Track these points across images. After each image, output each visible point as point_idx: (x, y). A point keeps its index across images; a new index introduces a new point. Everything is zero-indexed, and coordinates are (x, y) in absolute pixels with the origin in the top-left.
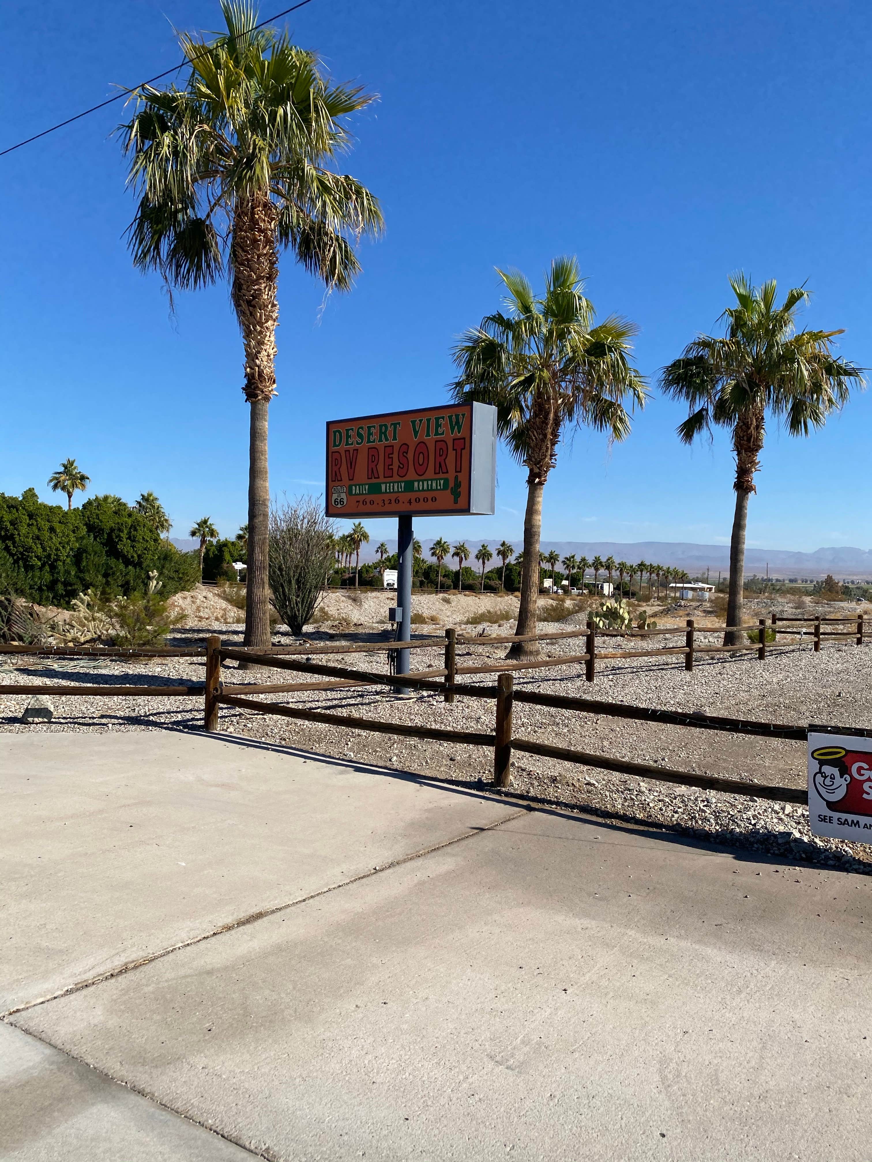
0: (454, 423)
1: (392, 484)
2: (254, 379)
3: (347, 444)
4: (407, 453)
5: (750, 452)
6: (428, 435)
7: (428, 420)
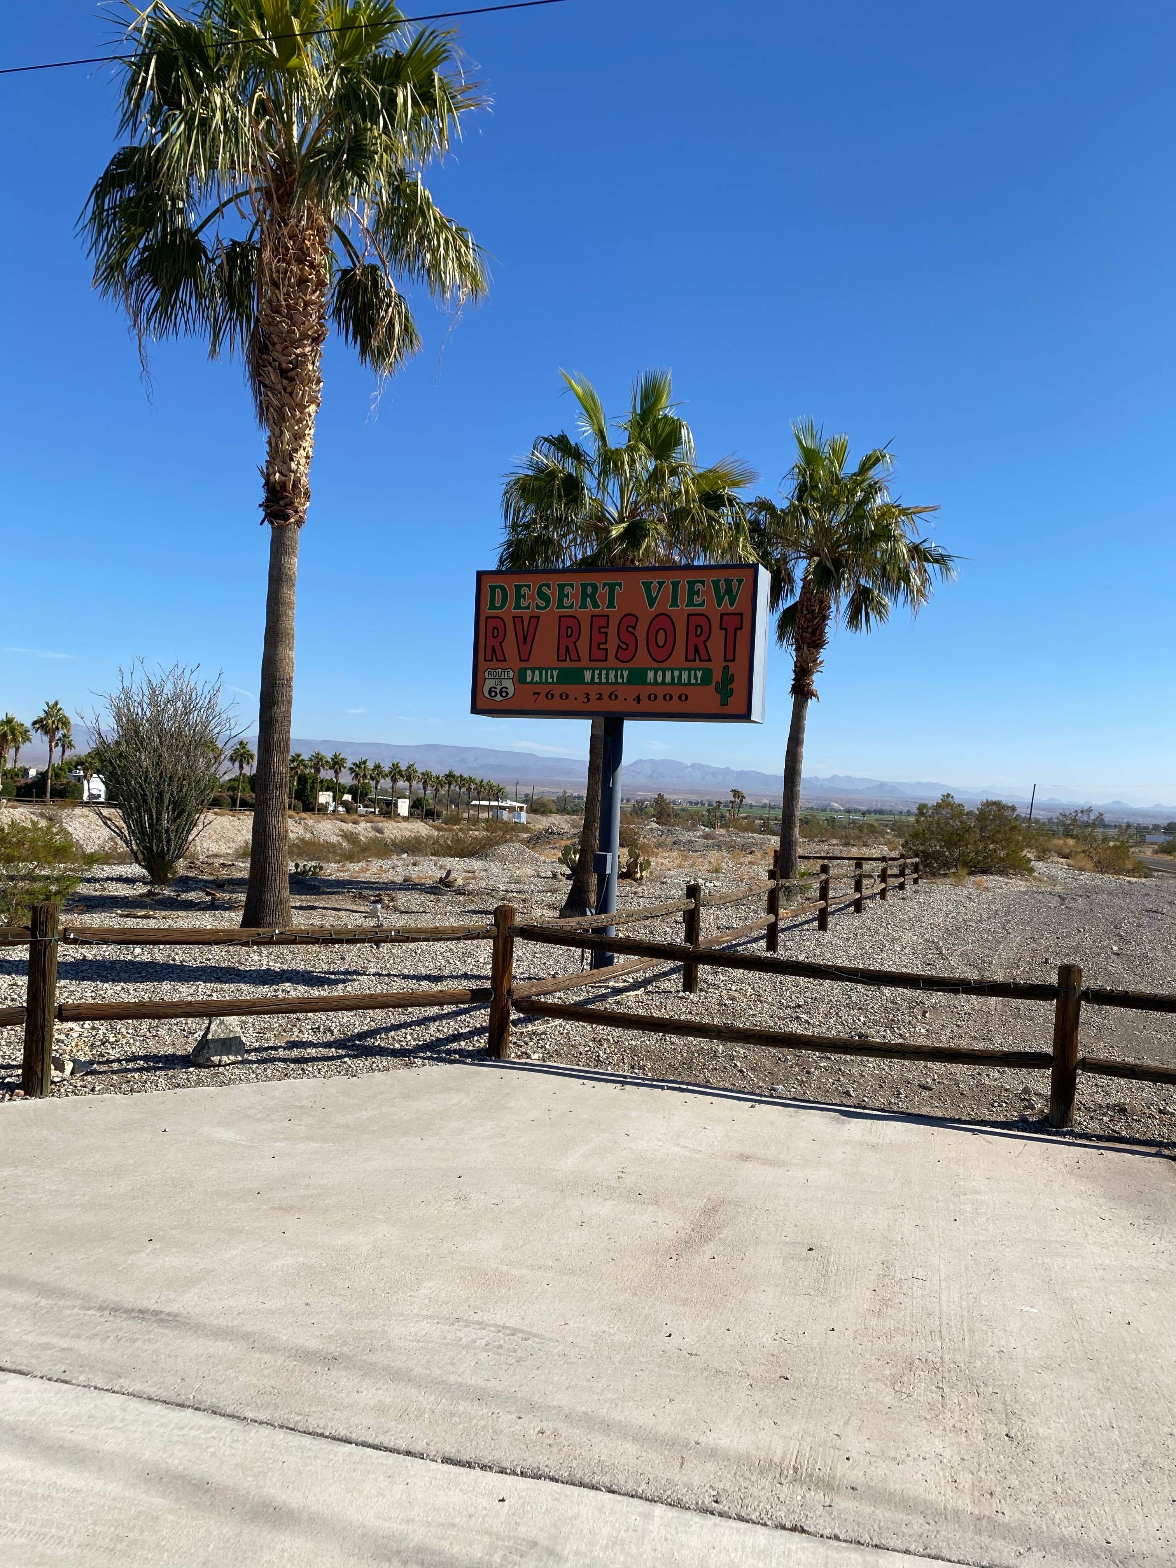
0: (722, 592)
1: (604, 672)
2: (285, 491)
3: (518, 606)
4: (634, 628)
5: (814, 648)
6: (674, 604)
7: (675, 585)
